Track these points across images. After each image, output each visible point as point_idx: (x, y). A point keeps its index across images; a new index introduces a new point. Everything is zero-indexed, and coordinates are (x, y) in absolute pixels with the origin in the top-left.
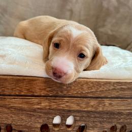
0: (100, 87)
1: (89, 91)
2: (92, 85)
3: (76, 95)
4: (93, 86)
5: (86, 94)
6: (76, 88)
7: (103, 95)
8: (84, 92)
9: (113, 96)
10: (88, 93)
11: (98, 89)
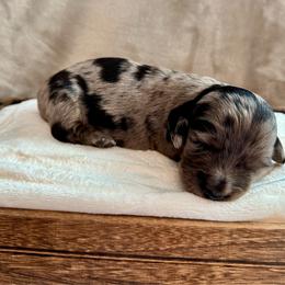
0: (199, 238)
1: (174, 247)
2: (178, 234)
3: (144, 253)
4: (182, 236)
5: (168, 253)
6: (144, 240)
7: (206, 256)
8: (162, 248)
9: (231, 257)
10: (171, 250)
11: (193, 242)
